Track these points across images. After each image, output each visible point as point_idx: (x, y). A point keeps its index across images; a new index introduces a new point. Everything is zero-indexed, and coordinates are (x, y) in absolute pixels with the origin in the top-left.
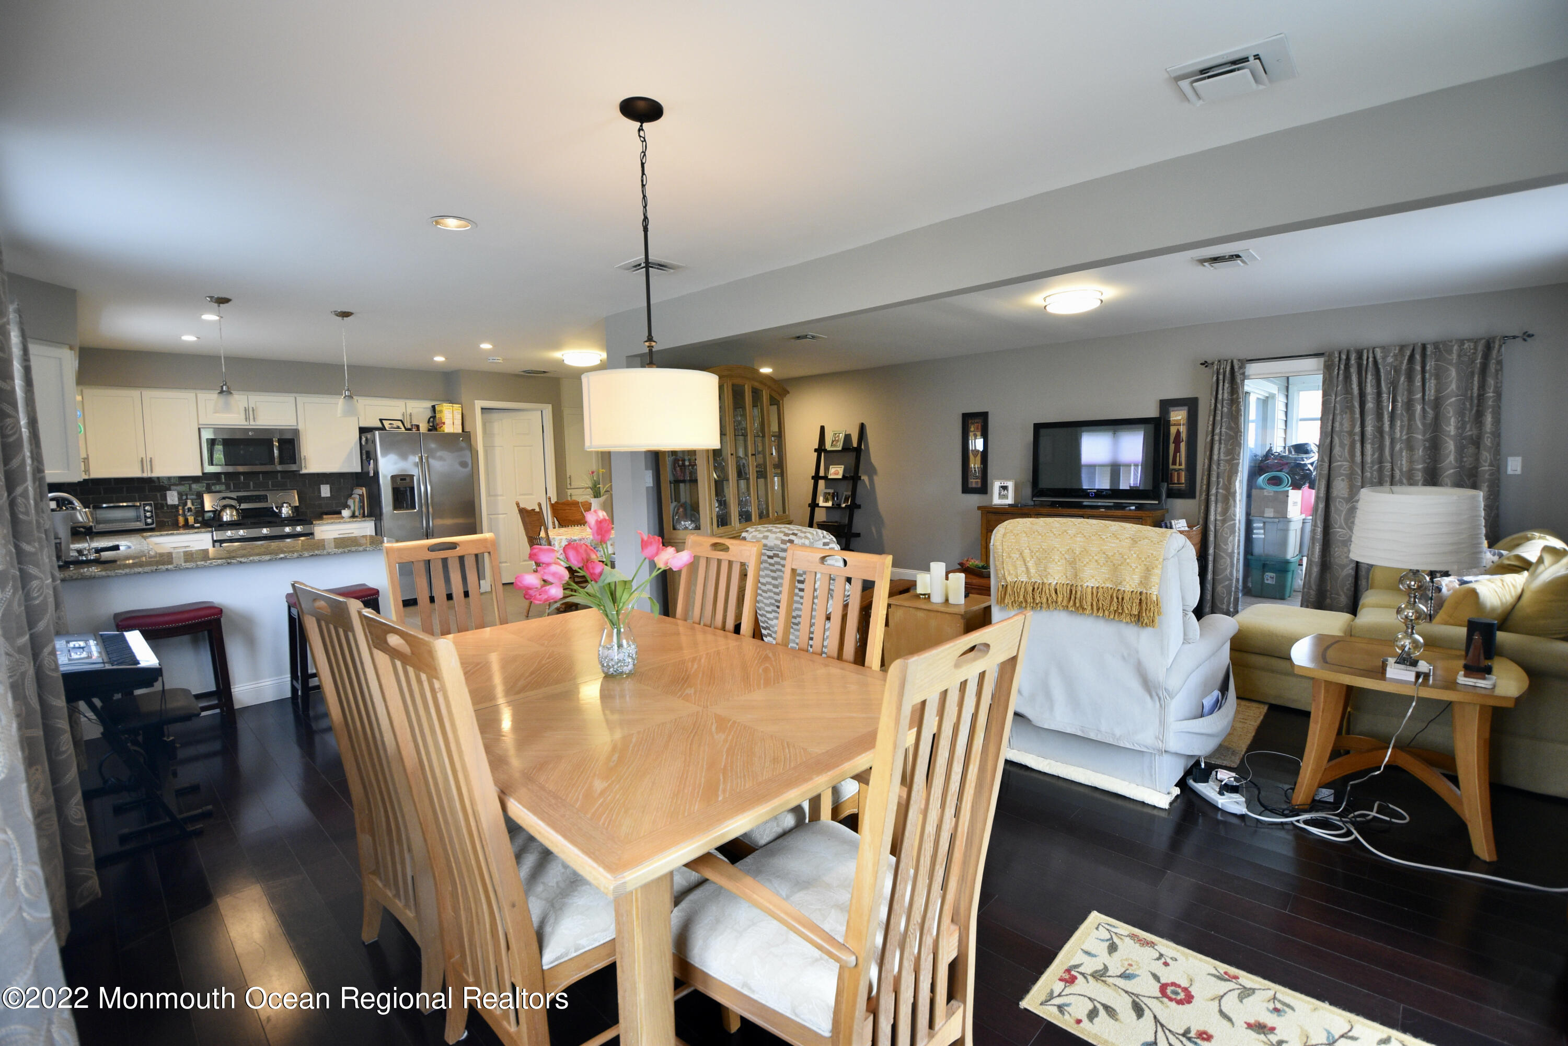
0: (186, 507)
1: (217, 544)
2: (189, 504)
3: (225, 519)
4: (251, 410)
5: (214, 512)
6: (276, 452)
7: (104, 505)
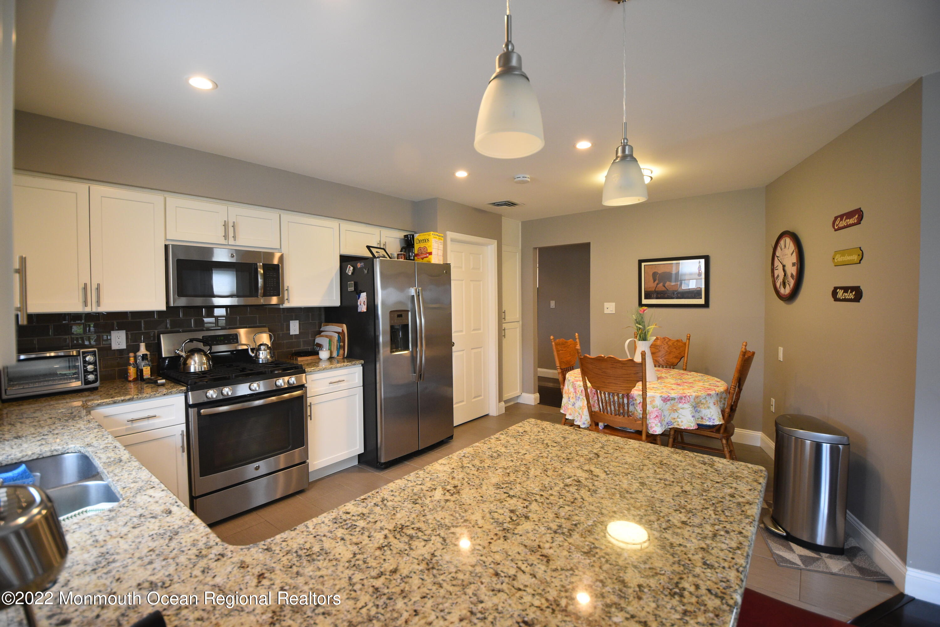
0: (138, 354)
1: (191, 411)
2: (142, 351)
3: (192, 370)
4: (231, 224)
5: (176, 358)
6: (260, 281)
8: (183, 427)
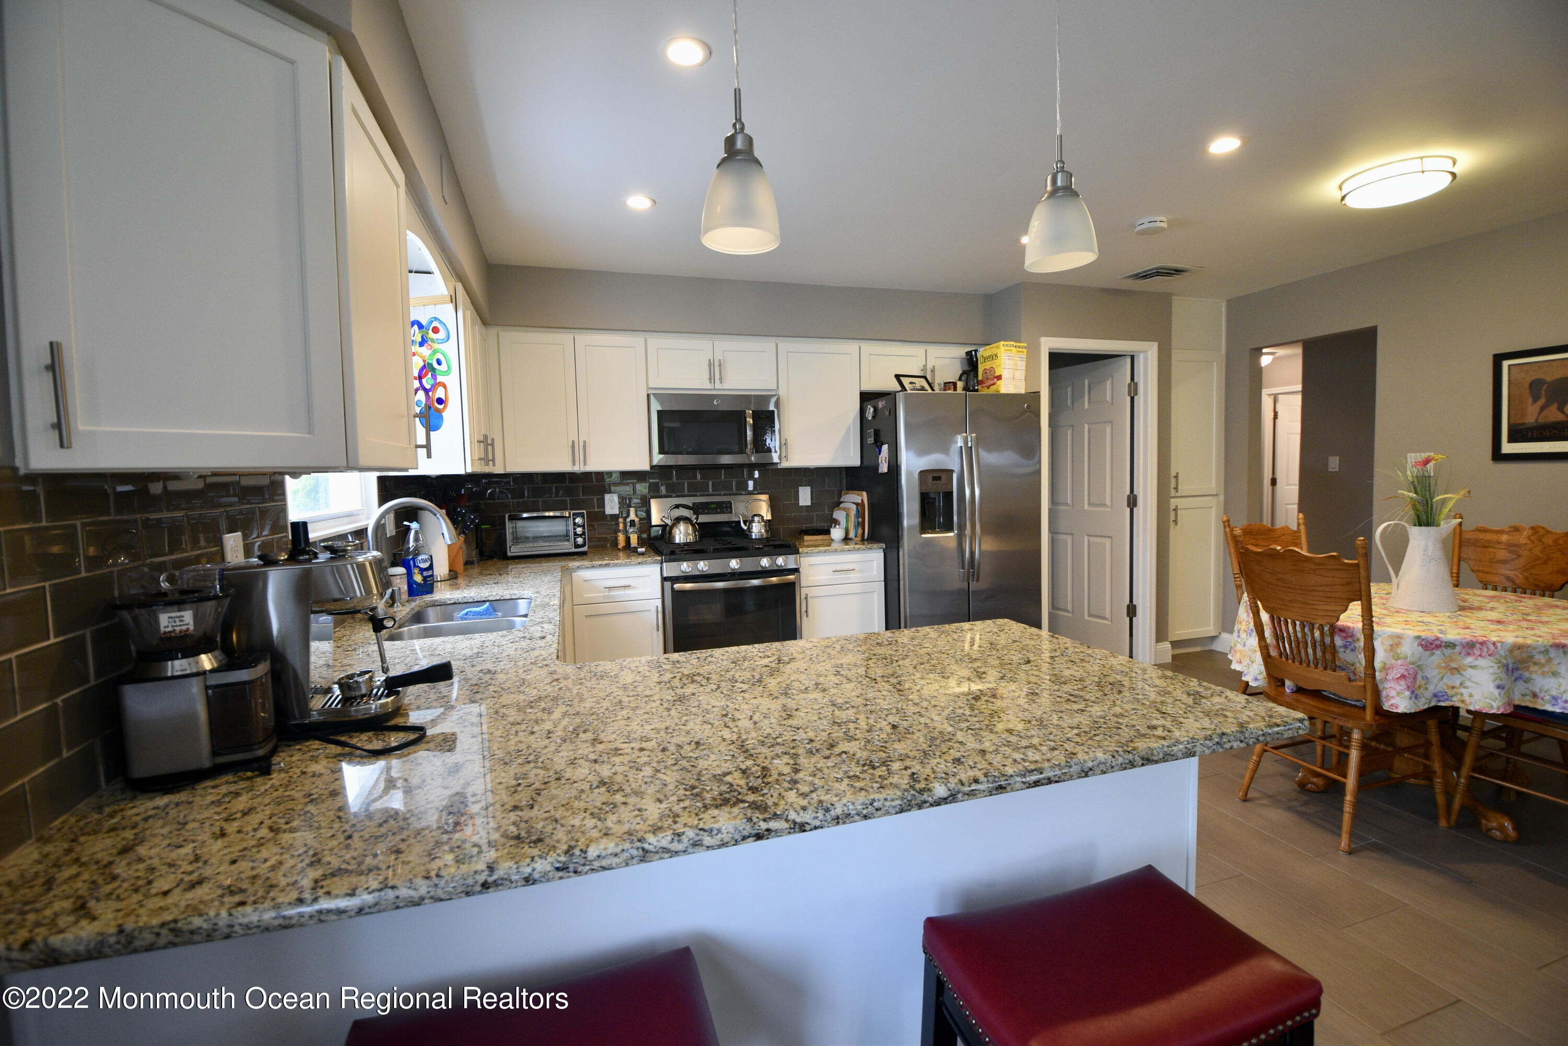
0: (628, 520)
1: (668, 585)
2: (632, 516)
3: (677, 541)
4: (717, 364)
5: (664, 526)
6: (749, 433)
7: (525, 515)
8: (659, 603)
